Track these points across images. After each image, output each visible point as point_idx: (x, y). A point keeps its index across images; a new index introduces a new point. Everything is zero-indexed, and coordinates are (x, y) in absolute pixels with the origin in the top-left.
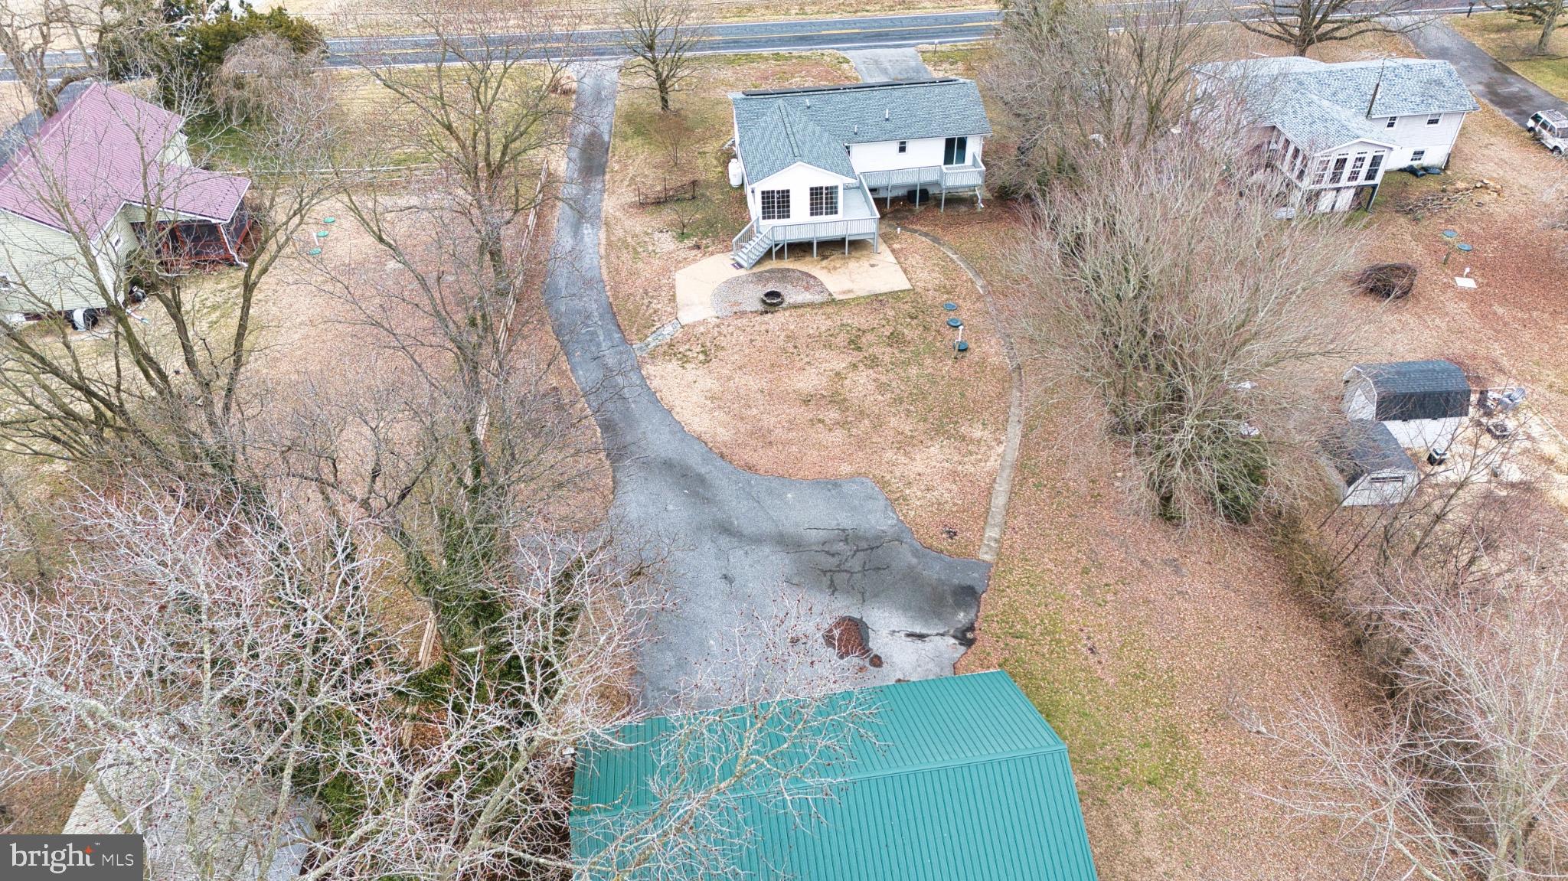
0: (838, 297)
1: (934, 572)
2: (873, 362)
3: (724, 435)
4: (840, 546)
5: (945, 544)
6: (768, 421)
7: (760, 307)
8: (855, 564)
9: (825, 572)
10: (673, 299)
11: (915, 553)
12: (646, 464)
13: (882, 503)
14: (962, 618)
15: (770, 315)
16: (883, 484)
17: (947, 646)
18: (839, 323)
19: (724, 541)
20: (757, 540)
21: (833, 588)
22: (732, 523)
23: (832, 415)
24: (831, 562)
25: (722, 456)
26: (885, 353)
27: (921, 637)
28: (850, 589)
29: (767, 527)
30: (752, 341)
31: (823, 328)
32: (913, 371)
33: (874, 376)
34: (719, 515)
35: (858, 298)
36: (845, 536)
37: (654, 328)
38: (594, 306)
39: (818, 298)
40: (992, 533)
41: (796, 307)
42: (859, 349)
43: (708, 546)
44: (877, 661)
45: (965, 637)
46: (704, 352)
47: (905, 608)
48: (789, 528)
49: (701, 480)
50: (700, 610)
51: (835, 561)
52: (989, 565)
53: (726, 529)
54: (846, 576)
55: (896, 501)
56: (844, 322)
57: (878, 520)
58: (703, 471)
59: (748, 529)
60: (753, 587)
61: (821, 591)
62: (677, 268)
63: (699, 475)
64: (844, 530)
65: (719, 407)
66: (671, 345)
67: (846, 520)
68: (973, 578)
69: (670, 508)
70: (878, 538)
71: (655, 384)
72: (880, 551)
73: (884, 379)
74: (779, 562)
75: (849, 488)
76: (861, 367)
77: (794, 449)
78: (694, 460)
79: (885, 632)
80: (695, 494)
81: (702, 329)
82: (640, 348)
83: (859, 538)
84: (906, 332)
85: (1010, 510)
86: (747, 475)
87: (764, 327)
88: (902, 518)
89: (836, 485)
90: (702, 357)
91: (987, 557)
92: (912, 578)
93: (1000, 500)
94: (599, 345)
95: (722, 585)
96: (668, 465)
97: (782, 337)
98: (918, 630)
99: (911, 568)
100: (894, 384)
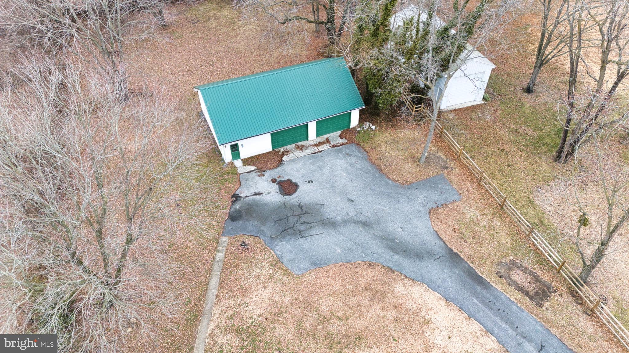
1: (252, 224)
3: (399, 288)
4: (302, 228)
5: (246, 240)
6: (377, 309)
8: (292, 220)
9: (306, 213)
11: (262, 232)
12: (431, 254)
13: (285, 259)
14: (237, 206)
16: (286, 272)
17: (244, 192)
19: (363, 218)
20: (346, 222)
21: (300, 206)
22: (363, 228)
24: (305, 218)
25: (391, 270)
27: (256, 194)
28: (292, 208)
29: (344, 230)
34: (372, 231)
36: (300, 234)
40: (220, 256)
43: (369, 214)
44: (274, 181)
45: (236, 197)
47: (265, 204)
48: (331, 232)
49: (394, 250)
50: (355, 184)
51: (303, 220)
52: (224, 235)
53: (365, 224)
54: (296, 213)
55: (276, 263)
57: (286, 248)
58: (396, 257)
59: (354, 227)
60: (337, 199)
61: (306, 204)
63: (397, 253)
64: (303, 237)
65: (416, 314)
67: (303, 243)
68: (232, 226)
69: (400, 230)
70: (284, 237)
72: (281, 229)
74: (330, 213)
75: (305, 265)
77: (350, 287)
78: (407, 264)
79: (272, 193)
80: (393, 240)
83: (294, 234)
85: (209, 274)
86: (369, 259)
88: (272, 251)
89: (315, 264)
91: (224, 239)
92: (262, 220)
93: (214, 281)
95: (352, 197)
96: (419, 256)
98: (258, 197)
99: (263, 224)
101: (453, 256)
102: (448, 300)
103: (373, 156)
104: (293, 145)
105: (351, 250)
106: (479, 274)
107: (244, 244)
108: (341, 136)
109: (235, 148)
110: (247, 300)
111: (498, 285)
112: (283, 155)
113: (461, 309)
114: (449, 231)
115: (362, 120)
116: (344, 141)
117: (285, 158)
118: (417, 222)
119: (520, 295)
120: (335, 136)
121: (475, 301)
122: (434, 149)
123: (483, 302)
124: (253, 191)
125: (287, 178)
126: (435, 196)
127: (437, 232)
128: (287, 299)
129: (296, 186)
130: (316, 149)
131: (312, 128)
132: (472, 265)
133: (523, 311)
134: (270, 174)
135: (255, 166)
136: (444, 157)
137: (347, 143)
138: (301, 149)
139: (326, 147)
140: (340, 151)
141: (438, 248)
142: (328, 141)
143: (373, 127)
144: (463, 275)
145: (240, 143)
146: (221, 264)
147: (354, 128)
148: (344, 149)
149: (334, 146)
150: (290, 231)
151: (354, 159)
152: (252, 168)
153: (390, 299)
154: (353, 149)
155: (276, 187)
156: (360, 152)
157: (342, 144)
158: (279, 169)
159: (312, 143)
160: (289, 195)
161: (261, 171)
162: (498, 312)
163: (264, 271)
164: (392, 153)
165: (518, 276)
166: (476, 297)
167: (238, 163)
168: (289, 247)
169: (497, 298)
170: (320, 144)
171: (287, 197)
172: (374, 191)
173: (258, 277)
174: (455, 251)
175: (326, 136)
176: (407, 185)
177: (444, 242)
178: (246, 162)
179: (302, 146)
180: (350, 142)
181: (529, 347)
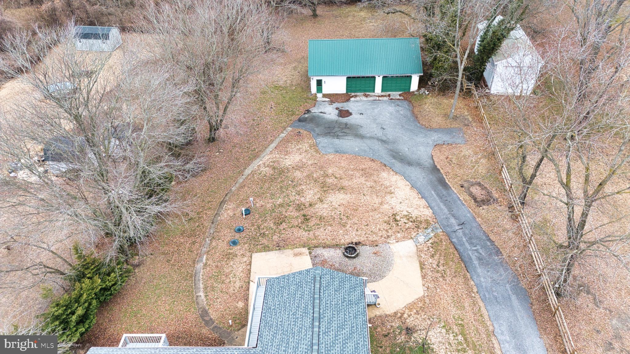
1: (310, 126)
2: (299, 207)
3: (384, 174)
4: (340, 134)
5: (302, 131)
6: (362, 180)
7: (360, 249)
8: (336, 129)
9: (348, 128)
10: (422, 266)
11: (314, 131)
12: (419, 165)
13: (320, 146)
14: (306, 116)
15: (354, 241)
16: (317, 151)
17: (314, 110)
18: (311, 233)
19: (385, 138)
20: (371, 138)
21: (346, 124)
22: (381, 143)
23: (330, 181)
24: (345, 131)
25: (385, 165)
26: (292, 212)
27: (321, 113)
28: (340, 124)
29: (368, 141)
30: (367, 225)
31: (322, 230)
32: (280, 201)
33: (302, 199)
34: (386, 146)
35: (292, 249)
36: (338, 137)
37: (431, 241)
38: (479, 270)
39: (319, 251)
40: (283, 135)
41: (337, 246)
42: (304, 216)
43: (391, 138)
44: (337, 109)
45: (308, 111)
46: (396, 221)
47: (324, 118)
48: (358, 140)
49: (394, 157)
50: (392, 121)
51: (343, 131)
53: (383, 142)
54: (341, 127)
55: (314, 146)
56: (307, 232)
57: (324, 141)
58: (394, 161)
59: (376, 141)
60: (374, 126)
61: (351, 124)
62: (421, 299)
64: (338, 138)
65: (387, 188)
66: (418, 227)
67: (336, 141)
68: (298, 124)
69: (407, 149)
70: (327, 136)
71: (423, 202)
72: (326, 132)
73: (297, 197)
74: (363, 131)
75: (332, 150)
76: (307, 205)
77: (352, 167)
78: (398, 165)
79: (332, 114)
80: (397, 153)
81: (399, 235)
82: (437, 229)
83: (333, 136)
84: (272, 225)
85: (272, 141)
86: (374, 158)
87: (359, 233)
88: (314, 140)
89: (337, 152)
90: (398, 218)
91: (290, 128)
92: (318, 125)
93: (273, 145)
94: (465, 234)
95: (385, 127)
96: (410, 164)
97: (349, 225)
98: (322, 114)
99: (317, 127)
100: (294, 194)
101: (435, 169)
102: (413, 187)
103: (416, 110)
104: (363, 93)
105: (365, 151)
106: (447, 182)
107: (299, 132)
108: (400, 95)
109: (319, 83)
110: (287, 157)
111: (455, 189)
112: (352, 97)
113: (420, 193)
114: (443, 157)
115: (420, 87)
116: (402, 98)
117: (352, 99)
118: (422, 148)
119: (468, 198)
120: (396, 95)
121: (433, 192)
122: (466, 113)
123: (438, 195)
124: (320, 111)
125: (347, 109)
126: (446, 138)
127: (432, 156)
128: (310, 163)
129: (351, 114)
130: (377, 98)
131: (379, 82)
132: (445, 177)
133: (464, 205)
134: (336, 105)
135: (330, 99)
136: (471, 119)
137: (402, 100)
138: (367, 97)
139: (385, 98)
140: (394, 103)
141: (427, 162)
142: (389, 95)
143: (427, 93)
144: (434, 180)
145: (323, 79)
146: (281, 139)
147: (413, 92)
148: (398, 102)
149: (391, 99)
150: (332, 134)
151: (400, 108)
152: (327, 99)
153: (375, 178)
154: (405, 103)
155: (337, 111)
156: (408, 106)
157: (399, 99)
158: (345, 103)
159: (377, 95)
160: (343, 117)
161: (332, 102)
162: (445, 202)
163: (304, 147)
164: (432, 110)
165: (476, 191)
166: (435, 191)
167: (319, 95)
168: (326, 141)
169: (450, 195)
170: (382, 96)
171: (341, 118)
172: (403, 126)
173: (299, 149)
174: (438, 167)
175: (389, 93)
176: (431, 129)
177: (434, 162)
178: (325, 96)
179: (368, 95)
180: (405, 99)
181: (453, 221)
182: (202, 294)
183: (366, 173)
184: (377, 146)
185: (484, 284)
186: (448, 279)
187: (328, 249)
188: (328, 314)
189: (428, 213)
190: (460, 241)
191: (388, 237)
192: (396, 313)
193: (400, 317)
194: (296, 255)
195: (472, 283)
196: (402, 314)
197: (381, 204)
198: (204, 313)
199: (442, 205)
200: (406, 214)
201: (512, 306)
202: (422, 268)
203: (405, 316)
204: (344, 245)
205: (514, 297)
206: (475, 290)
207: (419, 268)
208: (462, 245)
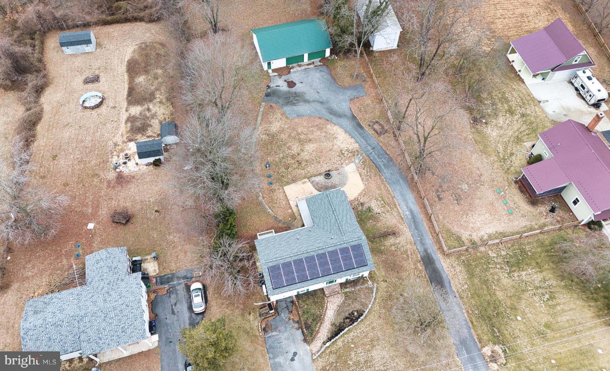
0: (306, 180)
1: (275, 99)
2: (293, 157)
3: (329, 126)
4: (295, 102)
5: (272, 104)
6: (318, 133)
7: (331, 173)
8: (292, 98)
9: (298, 96)
10: (360, 174)
11: (279, 102)
12: (345, 116)
13: (287, 113)
14: (269, 90)
15: (327, 170)
16: (287, 118)
17: (272, 85)
18: (305, 170)
19: (321, 100)
20: (314, 101)
21: (296, 93)
23: (302, 137)
24: (297, 98)
25: (328, 120)
26: (290, 161)
27: (277, 86)
28: (292, 93)
29: (312, 104)
30: (330, 160)
31: (309, 167)
32: (281, 155)
33: (292, 152)
34: (324, 105)
35: (300, 180)
36: (294, 104)
37: (361, 161)
38: (385, 171)
39: (313, 179)
40: (262, 109)
41: (320, 174)
42: (297, 161)
43: (324, 99)
44: (285, 81)
45: (269, 87)
46: (343, 154)
47: (280, 91)
48: (307, 105)
49: (330, 113)
50: (321, 85)
51: (296, 99)
52: (263, 102)
53: (322, 103)
54: (293, 96)
55: (283, 114)
56: (303, 170)
57: (288, 109)
58: (331, 116)
59: (317, 103)
60: (312, 91)
61: (298, 92)
62: (364, 190)
63: (332, 115)
64: (295, 106)
65: (333, 135)
66: (354, 155)
67: (295, 108)
68: (266, 98)
69: (336, 106)
70: (287, 105)
71: (353, 140)
72: (286, 102)
73: (289, 151)
74: (308, 97)
75: (294, 116)
76: (296, 154)
77: (310, 125)
78: (334, 119)
79: (284, 86)
80: (331, 110)
81: (347, 162)
82: (363, 154)
83: (291, 104)
84: (284, 170)
85: (257, 116)
86: (320, 116)
87: (328, 165)
88: (282, 110)
89: (298, 116)
90: (343, 152)
91: (263, 103)
92: (279, 97)
93: (259, 118)
94: (375, 154)
95: (319, 91)
96: (340, 116)
97: (321, 162)
98: (278, 87)
99: (280, 99)
100: (287, 149)
101: (354, 118)
102: (346, 132)
103: (333, 73)
104: (296, 64)
105: (313, 112)
106: (362, 124)
107: (271, 106)
108: (320, 61)
109: (269, 64)
110: (271, 125)
111: (366, 128)
112: (291, 68)
113: (350, 135)
114: (356, 108)
115: (331, 53)
116: (321, 64)
117: (292, 70)
118: (344, 104)
119: (373, 132)
120: (317, 61)
121: (356, 133)
122: (362, 71)
123: (359, 134)
124: (276, 85)
125: (291, 80)
126: (355, 93)
127: (350, 108)
128: (286, 127)
129: (295, 84)
130: (307, 67)
131: (306, 56)
132: (360, 121)
133: (372, 137)
134: (284, 78)
135: (277, 73)
136: (366, 76)
137: (322, 65)
138: (300, 66)
139: (312, 66)
140: (318, 69)
141: (349, 113)
142: (313, 63)
143: (336, 58)
144: (355, 124)
145: (272, 62)
146: (262, 112)
147: (327, 57)
148: (320, 68)
149: (316, 66)
150: (290, 103)
151: (324, 73)
152: (276, 74)
153: (325, 130)
154: (325, 68)
155: (286, 84)
156: (328, 70)
157: (320, 65)
158: (288, 75)
159: (305, 64)
160: (292, 88)
161: (280, 76)
162: (363, 137)
163: (278, 117)
164: (342, 72)
165: (376, 127)
166: (357, 131)
167: (270, 71)
168: (289, 109)
169: (365, 133)
170: (309, 64)
171: (290, 89)
172: (329, 89)
173: (276, 118)
174: (355, 115)
175: (313, 60)
176: (345, 88)
177: (352, 112)
178: (274, 71)
179: (301, 65)
180: (324, 65)
181: (369, 148)
182: (269, 210)
183: (320, 128)
184: (319, 107)
185: (388, 177)
186: (373, 178)
187: (317, 177)
188: (337, 208)
189: (356, 146)
190: (374, 158)
191: (342, 164)
192: (355, 199)
193: (357, 200)
194: (303, 183)
195: (383, 177)
196: (358, 198)
197: (333, 145)
198: (276, 218)
199: (362, 139)
200: (347, 149)
201: (400, 184)
202: (361, 176)
203: (359, 199)
204: (323, 173)
205: (400, 180)
206: (385, 180)
207: (359, 177)
208: (376, 160)
